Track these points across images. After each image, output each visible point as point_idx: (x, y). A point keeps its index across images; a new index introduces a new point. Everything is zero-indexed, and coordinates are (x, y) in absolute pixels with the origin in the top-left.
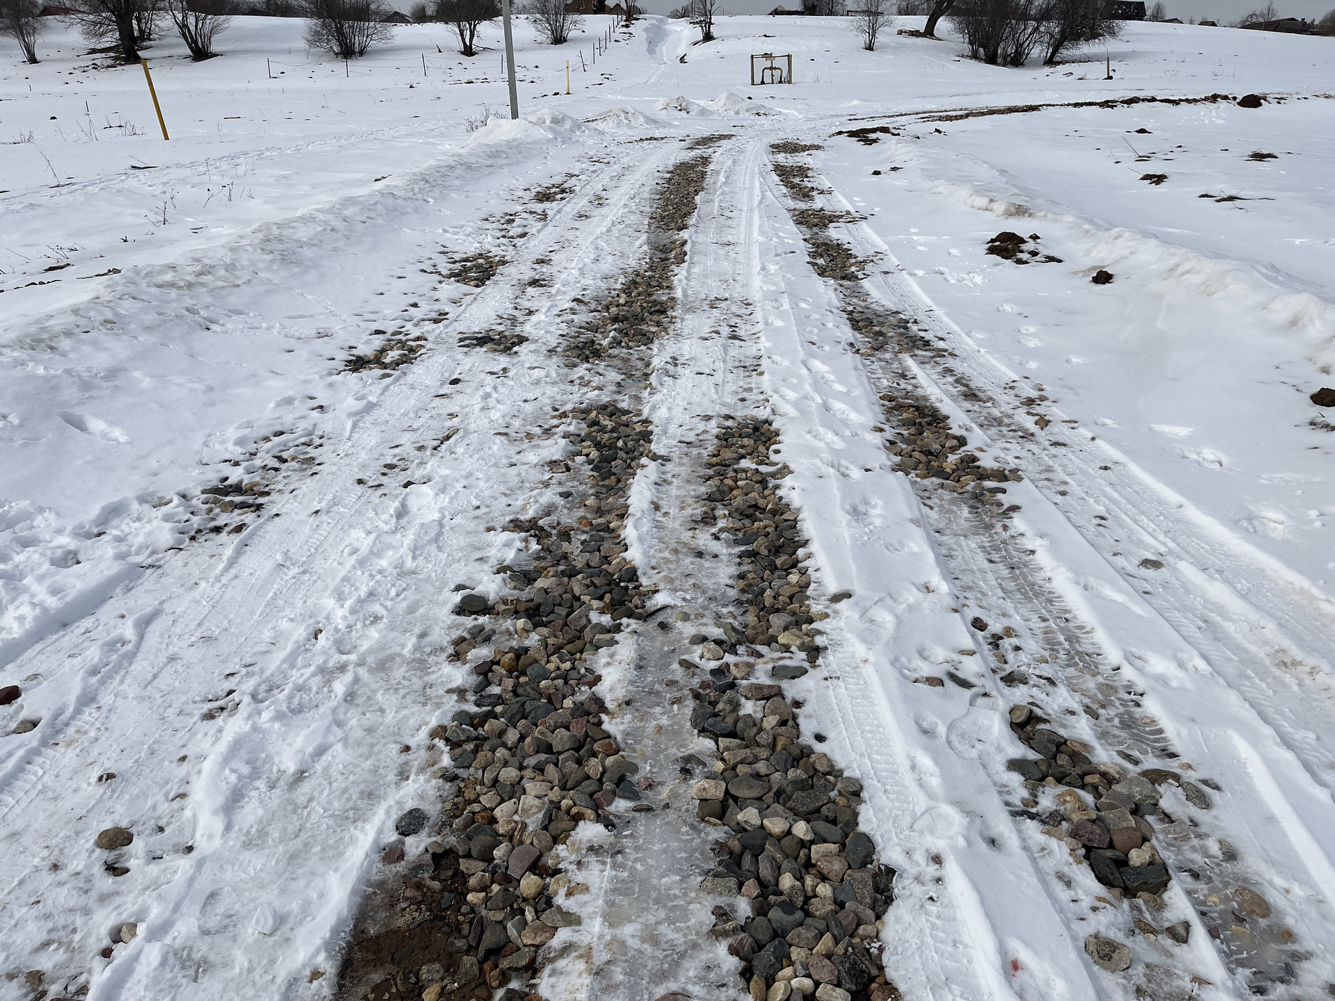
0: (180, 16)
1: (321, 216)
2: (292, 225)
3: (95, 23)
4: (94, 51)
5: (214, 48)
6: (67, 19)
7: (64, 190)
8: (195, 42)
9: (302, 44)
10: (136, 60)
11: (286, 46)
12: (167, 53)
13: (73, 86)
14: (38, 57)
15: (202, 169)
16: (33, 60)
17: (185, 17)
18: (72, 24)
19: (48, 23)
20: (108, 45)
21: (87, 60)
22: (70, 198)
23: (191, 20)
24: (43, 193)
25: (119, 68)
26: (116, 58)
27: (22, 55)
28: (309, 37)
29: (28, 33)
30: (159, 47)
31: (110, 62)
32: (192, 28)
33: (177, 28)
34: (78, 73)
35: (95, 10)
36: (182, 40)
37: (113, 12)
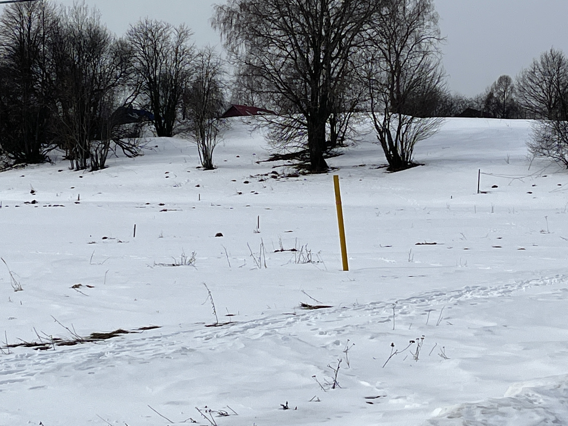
0: (381, 119)
1: (541, 400)
2: (501, 409)
3: (284, 126)
4: (276, 157)
5: (415, 157)
6: (254, 122)
7: (222, 331)
8: (394, 149)
9: (525, 152)
10: (321, 168)
11: (504, 154)
12: (359, 161)
13: (247, 198)
14: (214, 163)
15: (385, 313)
16: (208, 166)
17: (387, 120)
18: (259, 126)
19: (233, 125)
20: (293, 151)
21: (268, 168)
22: (229, 343)
23: (394, 124)
24: (197, 333)
25: (302, 177)
26: (300, 166)
27: (198, 160)
28: (535, 144)
29: (210, 136)
30: (350, 154)
31: (293, 170)
32: (393, 133)
33: (375, 132)
34: (254, 182)
35: (286, 111)
36: (380, 147)
37: (306, 114)
